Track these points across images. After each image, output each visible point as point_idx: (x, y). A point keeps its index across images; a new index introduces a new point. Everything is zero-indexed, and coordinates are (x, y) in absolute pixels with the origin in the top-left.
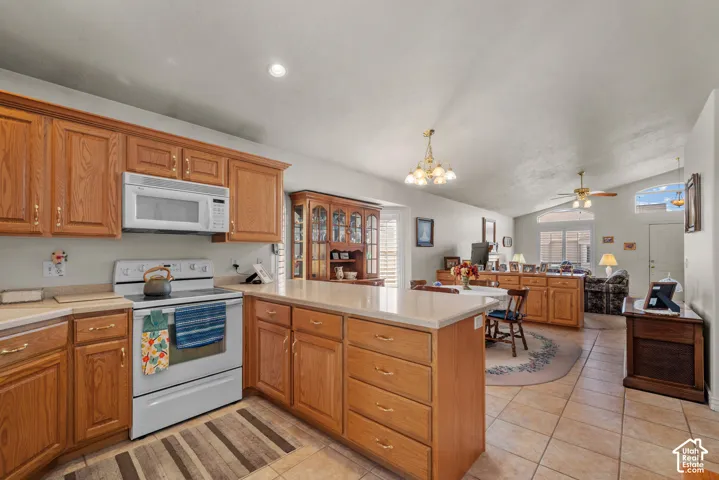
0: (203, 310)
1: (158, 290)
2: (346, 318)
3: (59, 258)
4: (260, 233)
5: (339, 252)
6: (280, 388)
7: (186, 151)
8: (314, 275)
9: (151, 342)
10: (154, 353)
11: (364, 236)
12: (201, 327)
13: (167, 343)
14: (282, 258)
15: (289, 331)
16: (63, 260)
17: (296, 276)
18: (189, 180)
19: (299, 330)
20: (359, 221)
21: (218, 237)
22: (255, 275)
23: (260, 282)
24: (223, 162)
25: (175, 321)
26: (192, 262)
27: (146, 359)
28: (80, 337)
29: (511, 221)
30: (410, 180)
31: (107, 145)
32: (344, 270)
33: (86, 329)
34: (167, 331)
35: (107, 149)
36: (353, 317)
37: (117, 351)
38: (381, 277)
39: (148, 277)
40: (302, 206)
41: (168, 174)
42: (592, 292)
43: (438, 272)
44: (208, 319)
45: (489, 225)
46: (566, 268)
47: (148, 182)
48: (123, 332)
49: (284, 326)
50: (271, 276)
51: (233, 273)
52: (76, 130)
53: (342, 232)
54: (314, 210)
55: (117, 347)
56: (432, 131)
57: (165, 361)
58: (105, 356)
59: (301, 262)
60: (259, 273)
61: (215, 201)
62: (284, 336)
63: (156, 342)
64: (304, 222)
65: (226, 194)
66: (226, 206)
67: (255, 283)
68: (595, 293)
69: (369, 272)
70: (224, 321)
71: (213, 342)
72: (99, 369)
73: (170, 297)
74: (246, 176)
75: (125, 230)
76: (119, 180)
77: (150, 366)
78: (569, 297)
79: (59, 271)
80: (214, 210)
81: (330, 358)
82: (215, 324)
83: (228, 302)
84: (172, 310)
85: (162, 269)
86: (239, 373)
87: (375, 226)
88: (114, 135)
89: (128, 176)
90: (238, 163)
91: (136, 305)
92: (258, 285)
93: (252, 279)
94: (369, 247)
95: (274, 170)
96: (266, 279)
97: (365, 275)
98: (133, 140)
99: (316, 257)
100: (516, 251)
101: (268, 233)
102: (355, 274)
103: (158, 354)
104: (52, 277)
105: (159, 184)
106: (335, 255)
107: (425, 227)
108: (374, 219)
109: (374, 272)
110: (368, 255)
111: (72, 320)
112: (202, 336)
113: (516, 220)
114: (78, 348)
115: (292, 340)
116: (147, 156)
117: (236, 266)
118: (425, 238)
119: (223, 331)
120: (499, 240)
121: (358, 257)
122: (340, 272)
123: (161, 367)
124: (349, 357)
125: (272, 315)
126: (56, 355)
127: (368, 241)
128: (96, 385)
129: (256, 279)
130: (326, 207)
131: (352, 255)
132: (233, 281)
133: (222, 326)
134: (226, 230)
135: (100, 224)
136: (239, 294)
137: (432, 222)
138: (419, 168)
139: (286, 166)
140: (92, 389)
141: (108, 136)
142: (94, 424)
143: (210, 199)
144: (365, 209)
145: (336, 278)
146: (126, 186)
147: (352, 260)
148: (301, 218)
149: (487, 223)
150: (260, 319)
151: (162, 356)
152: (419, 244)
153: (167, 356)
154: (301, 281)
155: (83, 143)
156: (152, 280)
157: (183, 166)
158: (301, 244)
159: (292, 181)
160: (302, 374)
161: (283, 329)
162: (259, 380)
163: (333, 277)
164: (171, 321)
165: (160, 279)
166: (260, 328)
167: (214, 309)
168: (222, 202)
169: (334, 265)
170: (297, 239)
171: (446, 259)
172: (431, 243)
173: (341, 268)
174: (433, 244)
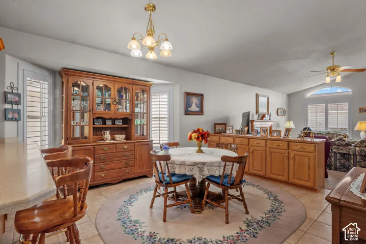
5: (105, 119)
11: (133, 106)
29: (285, 97)
32: (112, 134)
40: (64, 82)
42: (340, 153)
45: (263, 100)
46: (306, 133)
64: (64, 95)
68: (343, 155)
78: (307, 160)
97: (133, 138)
100: (289, 119)
102: (123, 136)
107: (195, 100)
110: (137, 122)
113: (290, 96)
118: (194, 108)
120: (273, 111)
121: (128, 123)
122: (107, 134)
127: (137, 110)
137: (202, 95)
147: (124, 126)
149: (260, 98)
152: (187, 113)
171: (215, 124)
172: (201, 112)
173: (108, 132)
174: (203, 113)
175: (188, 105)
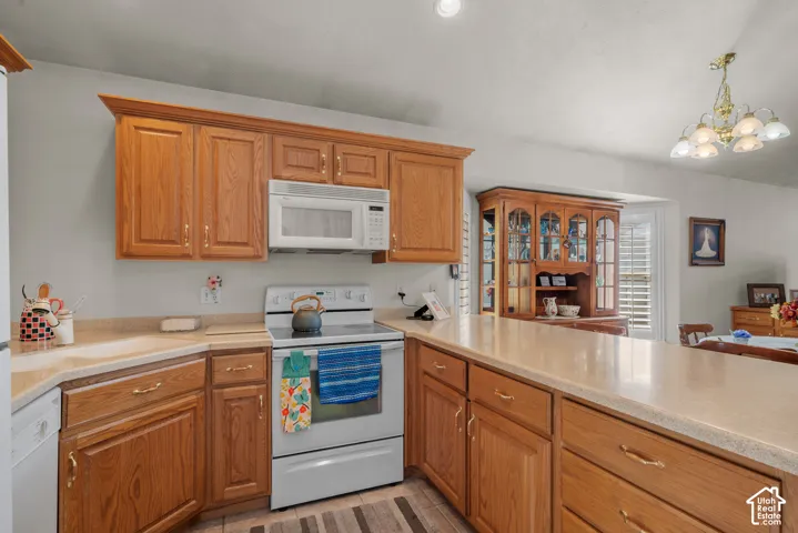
0: (352, 355)
1: (306, 324)
2: (556, 398)
3: (213, 283)
4: (431, 249)
5: (550, 276)
6: (452, 483)
7: (338, 147)
8: (511, 309)
9: (291, 392)
10: (294, 405)
11: (592, 251)
12: (348, 378)
13: (309, 395)
14: (465, 284)
15: (464, 399)
16: (217, 284)
17: (485, 309)
18: (341, 184)
19: (478, 402)
20: (582, 228)
21: (378, 257)
22: (426, 308)
23: (432, 318)
24: (382, 156)
25: (319, 367)
26: (348, 289)
27: (286, 412)
28: (218, 378)
30: (682, 150)
31: (252, 148)
32: (558, 303)
33: (224, 369)
34: (308, 378)
35: (252, 154)
36: (570, 399)
37: (256, 397)
38: (621, 315)
39: (297, 307)
40: (493, 210)
41: (318, 178)
43: (734, 310)
44: (358, 367)
47: (293, 190)
48: (261, 376)
49: (456, 390)
50: (448, 310)
51: (398, 303)
52: (222, 135)
53: (555, 246)
54: (512, 214)
55: (254, 393)
56: (730, 56)
57: (307, 416)
58: (242, 403)
59: (493, 290)
60: (431, 306)
61: (372, 208)
62: (457, 406)
63: (296, 392)
64: (497, 233)
65: (385, 198)
66: (386, 213)
67: (425, 318)
69: (601, 305)
70: (379, 372)
71: (365, 399)
72: (236, 418)
73: (319, 334)
74: (412, 173)
75: (270, 250)
76: (264, 190)
77: (289, 421)
79: (215, 298)
80: (371, 220)
81: (528, 462)
82: (367, 375)
83: (384, 346)
84: (314, 352)
85: (312, 298)
86: (398, 445)
87: (611, 234)
88: (260, 135)
89: (272, 183)
90: (400, 155)
91: (277, 343)
92: (429, 322)
93: (422, 314)
94: (601, 268)
95: (449, 160)
96: (439, 314)
97: (593, 311)
98: (280, 141)
99: (515, 283)
101: (443, 250)
102: (576, 309)
103: (298, 407)
104: (207, 305)
105: (307, 192)
106: (545, 281)
107: (707, 234)
108: (610, 223)
109: (610, 305)
110: (599, 280)
111: (210, 356)
112: (350, 389)
114: (216, 391)
115: (468, 416)
116: (295, 158)
117: (402, 295)
118: (706, 251)
119: (378, 385)
121: (581, 283)
122: (552, 304)
123: (302, 424)
124: (564, 470)
125: (440, 371)
126: (192, 397)
127: (599, 258)
128: (234, 436)
129: (427, 313)
130: (530, 210)
131: (571, 280)
132: (395, 315)
133: (377, 377)
134: (386, 247)
135: (245, 244)
136: (400, 335)
137: (722, 223)
138: (701, 126)
139: (467, 152)
140: (230, 441)
141: (252, 139)
142: (232, 484)
143: (366, 206)
144: (592, 209)
145: (544, 314)
146: (271, 197)
147: (570, 288)
148: (493, 229)
150: (426, 373)
151: (303, 410)
152: (694, 261)
153: (309, 411)
154: (493, 318)
155: (229, 151)
156: (300, 311)
157: (334, 167)
158: (493, 263)
159: (477, 174)
160: (483, 474)
161: (457, 394)
162: (425, 461)
163: (540, 313)
164: (314, 366)
165: (310, 309)
166: (425, 386)
167: (366, 354)
168: (380, 209)
169: (541, 295)
170: (487, 257)
171: (752, 287)
172: (719, 259)
173: (554, 299)
174: (723, 261)
175: (695, 244)
